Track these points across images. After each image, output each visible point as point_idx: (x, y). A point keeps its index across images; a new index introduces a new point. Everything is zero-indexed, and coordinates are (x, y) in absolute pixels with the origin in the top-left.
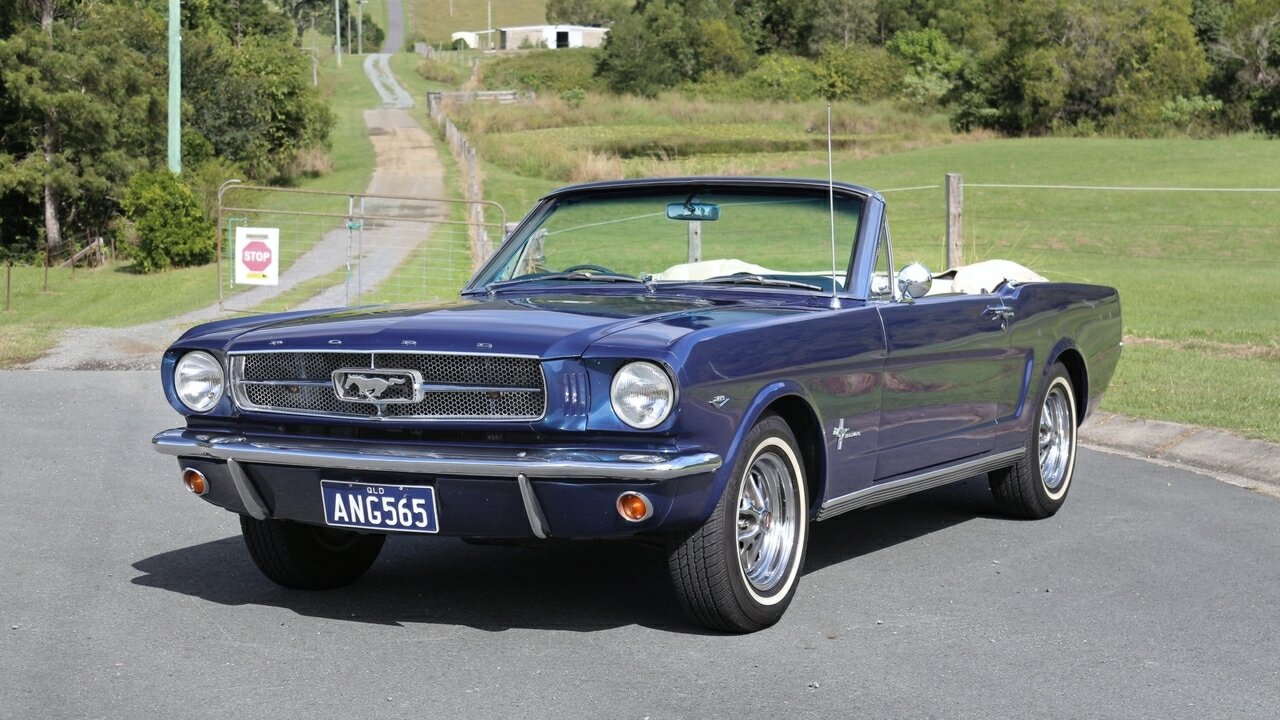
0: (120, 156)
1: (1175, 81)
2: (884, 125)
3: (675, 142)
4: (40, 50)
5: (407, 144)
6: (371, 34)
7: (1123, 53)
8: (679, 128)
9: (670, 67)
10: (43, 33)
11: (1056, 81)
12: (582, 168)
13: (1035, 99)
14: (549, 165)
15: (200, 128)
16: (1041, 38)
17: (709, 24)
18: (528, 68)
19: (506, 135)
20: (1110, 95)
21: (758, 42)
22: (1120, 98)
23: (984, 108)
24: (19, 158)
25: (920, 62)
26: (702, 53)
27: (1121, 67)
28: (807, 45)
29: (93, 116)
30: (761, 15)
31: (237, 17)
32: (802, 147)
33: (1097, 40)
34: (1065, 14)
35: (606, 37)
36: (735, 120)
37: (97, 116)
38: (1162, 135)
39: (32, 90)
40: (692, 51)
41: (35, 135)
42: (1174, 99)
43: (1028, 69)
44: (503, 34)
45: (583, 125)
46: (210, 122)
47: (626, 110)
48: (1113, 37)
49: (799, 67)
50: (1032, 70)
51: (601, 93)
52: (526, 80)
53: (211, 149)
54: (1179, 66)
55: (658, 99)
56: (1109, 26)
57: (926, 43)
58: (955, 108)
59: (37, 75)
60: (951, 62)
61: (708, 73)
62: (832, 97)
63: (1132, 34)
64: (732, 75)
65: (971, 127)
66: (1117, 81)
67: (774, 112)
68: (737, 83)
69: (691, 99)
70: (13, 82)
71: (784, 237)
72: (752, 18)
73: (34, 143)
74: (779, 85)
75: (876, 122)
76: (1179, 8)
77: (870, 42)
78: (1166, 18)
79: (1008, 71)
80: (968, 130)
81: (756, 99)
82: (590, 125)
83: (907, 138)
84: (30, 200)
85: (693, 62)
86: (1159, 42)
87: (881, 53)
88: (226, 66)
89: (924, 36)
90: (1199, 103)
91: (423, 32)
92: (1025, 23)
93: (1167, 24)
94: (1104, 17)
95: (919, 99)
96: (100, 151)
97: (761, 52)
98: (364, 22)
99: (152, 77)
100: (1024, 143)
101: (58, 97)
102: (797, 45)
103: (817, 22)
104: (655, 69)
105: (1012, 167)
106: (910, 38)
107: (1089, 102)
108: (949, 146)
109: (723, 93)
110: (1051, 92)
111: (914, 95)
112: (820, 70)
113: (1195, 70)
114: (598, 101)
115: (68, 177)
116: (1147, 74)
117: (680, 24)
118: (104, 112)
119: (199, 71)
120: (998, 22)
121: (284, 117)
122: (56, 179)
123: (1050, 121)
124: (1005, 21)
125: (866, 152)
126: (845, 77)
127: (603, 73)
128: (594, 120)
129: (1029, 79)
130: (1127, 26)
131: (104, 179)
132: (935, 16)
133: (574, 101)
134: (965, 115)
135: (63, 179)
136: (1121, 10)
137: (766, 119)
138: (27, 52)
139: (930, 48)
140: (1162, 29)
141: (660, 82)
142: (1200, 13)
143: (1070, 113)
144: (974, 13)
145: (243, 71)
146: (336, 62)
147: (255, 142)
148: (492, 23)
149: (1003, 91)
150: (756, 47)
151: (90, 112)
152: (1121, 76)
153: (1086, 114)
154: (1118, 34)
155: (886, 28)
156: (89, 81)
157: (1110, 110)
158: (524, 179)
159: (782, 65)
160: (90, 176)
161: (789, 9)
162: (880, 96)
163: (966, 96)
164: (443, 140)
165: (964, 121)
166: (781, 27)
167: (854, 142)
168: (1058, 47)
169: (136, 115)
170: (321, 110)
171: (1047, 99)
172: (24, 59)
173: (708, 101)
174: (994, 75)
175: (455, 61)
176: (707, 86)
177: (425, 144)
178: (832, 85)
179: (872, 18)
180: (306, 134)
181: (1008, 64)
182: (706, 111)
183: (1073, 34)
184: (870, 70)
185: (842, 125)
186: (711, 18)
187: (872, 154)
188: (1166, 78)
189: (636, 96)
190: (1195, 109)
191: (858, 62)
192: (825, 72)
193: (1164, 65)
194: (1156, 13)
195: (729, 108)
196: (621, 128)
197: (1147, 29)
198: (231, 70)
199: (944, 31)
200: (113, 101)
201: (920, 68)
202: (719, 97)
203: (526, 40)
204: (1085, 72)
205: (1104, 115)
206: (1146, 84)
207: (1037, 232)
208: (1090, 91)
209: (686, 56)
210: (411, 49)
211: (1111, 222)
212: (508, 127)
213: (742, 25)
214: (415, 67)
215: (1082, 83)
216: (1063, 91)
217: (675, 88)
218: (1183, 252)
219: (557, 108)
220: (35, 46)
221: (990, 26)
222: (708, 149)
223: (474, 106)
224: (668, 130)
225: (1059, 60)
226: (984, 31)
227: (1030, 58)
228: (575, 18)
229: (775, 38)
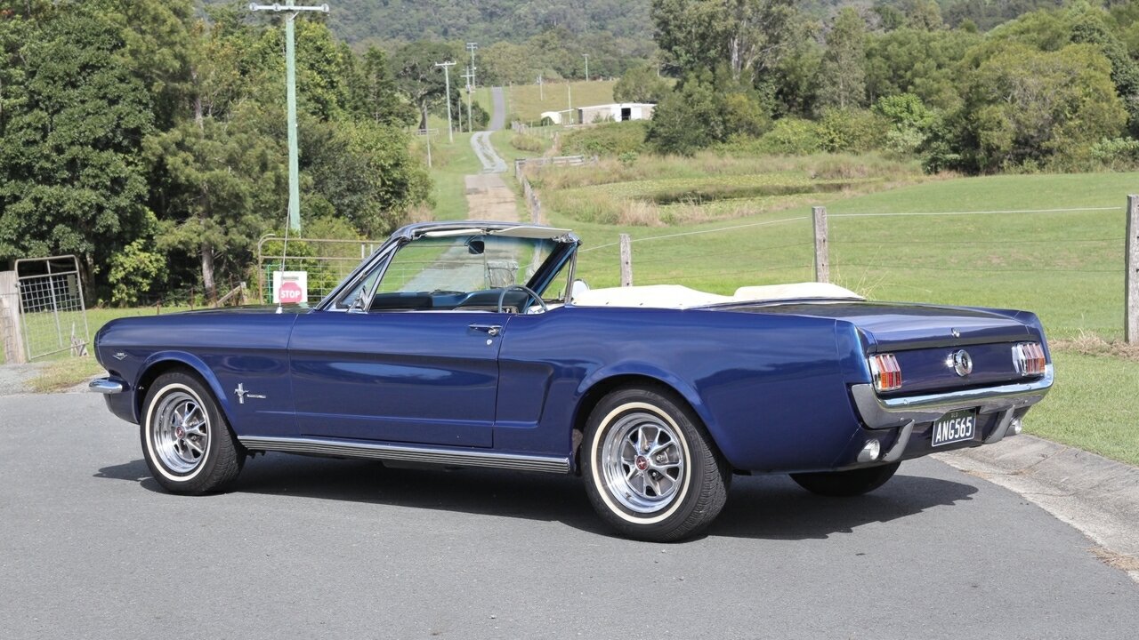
0: (256, 219)
1: (1101, 127)
2: (872, 171)
3: (709, 190)
4: (193, 140)
5: (496, 200)
6: (479, 117)
7: (1058, 106)
8: (711, 179)
9: (703, 132)
10: (195, 126)
11: (1005, 130)
12: (626, 214)
13: (988, 145)
14: (601, 212)
15: (325, 194)
16: (991, 98)
17: (734, 97)
18: (596, 137)
19: (574, 191)
20: (1049, 140)
21: (774, 111)
22: (1057, 141)
23: (949, 154)
24: (179, 223)
25: (900, 120)
26: (729, 120)
27: (1057, 117)
28: (811, 111)
29: (234, 188)
30: (775, 89)
31: (375, 108)
32: (809, 190)
33: (1037, 97)
34: (1010, 77)
35: (653, 111)
36: (756, 172)
37: (237, 188)
38: (1092, 170)
39: (188, 170)
40: (721, 119)
41: (192, 204)
42: (1100, 141)
43: (982, 121)
44: (581, 111)
45: (636, 179)
46: (332, 189)
47: (670, 167)
48: (1049, 93)
49: (805, 128)
50: (985, 123)
51: (650, 155)
52: (592, 147)
53: (333, 210)
54: (1104, 115)
55: (694, 158)
56: (1045, 85)
57: (905, 105)
58: (928, 155)
59: (191, 158)
60: (925, 119)
61: (734, 136)
62: (832, 150)
63: (1064, 91)
64: (753, 136)
65: (939, 170)
66: (1054, 128)
67: (786, 164)
68: (757, 142)
69: (721, 156)
70: (172, 165)
71: (778, 262)
72: (768, 92)
73: (190, 211)
74: (789, 143)
75: (866, 169)
76: (1101, 69)
77: (861, 106)
78: (1091, 77)
79: (967, 124)
80: (936, 172)
81: (771, 154)
82: (642, 180)
83: (888, 180)
84: (189, 254)
85: (722, 127)
86: (1086, 96)
87: (868, 114)
88: (345, 145)
89: (903, 99)
90: (1120, 143)
91: (520, 114)
92: (978, 86)
93: (1093, 83)
94: (1041, 78)
95: (900, 149)
96: (241, 215)
97: (775, 117)
98: (473, 108)
99: (280, 156)
100: (981, 180)
101: (207, 175)
102: (804, 110)
103: (819, 92)
104: (692, 134)
105: (968, 199)
106: (892, 102)
107: (1032, 146)
108: (921, 185)
109: (746, 151)
110: (1002, 139)
111: (895, 145)
112: (821, 129)
113: (1116, 117)
114: (648, 162)
115: (216, 236)
116: (1078, 122)
117: (710, 98)
118: (244, 186)
119: (322, 150)
120: (961, 86)
121: (391, 183)
122: (207, 239)
123: (1002, 162)
124: (965, 85)
125: (854, 192)
126: (842, 134)
127: (651, 139)
128: (644, 175)
129: (983, 130)
130: (1060, 84)
131: (244, 237)
132: (912, 84)
133: (628, 162)
134: (934, 160)
135: (212, 238)
136: (1054, 72)
137: (780, 170)
138: (183, 140)
139: (909, 109)
140: (1088, 86)
141: (696, 144)
142: (1121, 72)
143: (1017, 155)
144: (943, 80)
145: (358, 149)
146: (449, 139)
147: (370, 203)
148: (572, 104)
149: (963, 140)
150: (772, 114)
151: (232, 185)
152: (1056, 125)
153: (1030, 155)
154: (1053, 92)
155: (873, 94)
156: (231, 161)
157: (1049, 151)
158: (582, 224)
159: (792, 127)
160: (234, 234)
161: (796, 83)
162: (869, 148)
163: (934, 145)
164: (522, 196)
165: (933, 165)
166: (790, 97)
167: (849, 185)
168: (1005, 103)
169: (268, 186)
170: (421, 177)
171: (998, 144)
172: (180, 145)
173: (734, 158)
174: (955, 127)
175: (541, 135)
176: (733, 146)
177: (509, 200)
178: (832, 141)
179: (861, 87)
180: (410, 196)
181: (967, 118)
182: (732, 165)
183: (1016, 93)
184: (861, 128)
185: (839, 172)
186: (735, 93)
187: (859, 194)
188: (1093, 124)
189: (678, 155)
190: (1118, 148)
191: (851, 122)
192: (826, 131)
193: (1091, 114)
194: (1083, 74)
195: (751, 162)
196: (666, 181)
197: (1076, 86)
198: (349, 148)
199: (919, 94)
200: (250, 176)
201: (900, 125)
202: (743, 154)
203: (598, 116)
204: (1027, 123)
205: (1044, 156)
206: (1077, 130)
207: (980, 250)
208: (1032, 137)
209: (716, 123)
210: (509, 126)
211: (1042, 241)
212: (577, 184)
213: (760, 97)
214: (510, 140)
215: (1026, 131)
216: (1011, 138)
217: (709, 148)
218: (1097, 263)
219: (615, 167)
220: (190, 136)
221: (954, 90)
222: (736, 194)
223: (550, 168)
224: (702, 181)
225: (1007, 114)
226: (949, 94)
227: (984, 113)
228: (636, 98)
229: (786, 106)
